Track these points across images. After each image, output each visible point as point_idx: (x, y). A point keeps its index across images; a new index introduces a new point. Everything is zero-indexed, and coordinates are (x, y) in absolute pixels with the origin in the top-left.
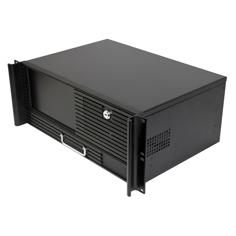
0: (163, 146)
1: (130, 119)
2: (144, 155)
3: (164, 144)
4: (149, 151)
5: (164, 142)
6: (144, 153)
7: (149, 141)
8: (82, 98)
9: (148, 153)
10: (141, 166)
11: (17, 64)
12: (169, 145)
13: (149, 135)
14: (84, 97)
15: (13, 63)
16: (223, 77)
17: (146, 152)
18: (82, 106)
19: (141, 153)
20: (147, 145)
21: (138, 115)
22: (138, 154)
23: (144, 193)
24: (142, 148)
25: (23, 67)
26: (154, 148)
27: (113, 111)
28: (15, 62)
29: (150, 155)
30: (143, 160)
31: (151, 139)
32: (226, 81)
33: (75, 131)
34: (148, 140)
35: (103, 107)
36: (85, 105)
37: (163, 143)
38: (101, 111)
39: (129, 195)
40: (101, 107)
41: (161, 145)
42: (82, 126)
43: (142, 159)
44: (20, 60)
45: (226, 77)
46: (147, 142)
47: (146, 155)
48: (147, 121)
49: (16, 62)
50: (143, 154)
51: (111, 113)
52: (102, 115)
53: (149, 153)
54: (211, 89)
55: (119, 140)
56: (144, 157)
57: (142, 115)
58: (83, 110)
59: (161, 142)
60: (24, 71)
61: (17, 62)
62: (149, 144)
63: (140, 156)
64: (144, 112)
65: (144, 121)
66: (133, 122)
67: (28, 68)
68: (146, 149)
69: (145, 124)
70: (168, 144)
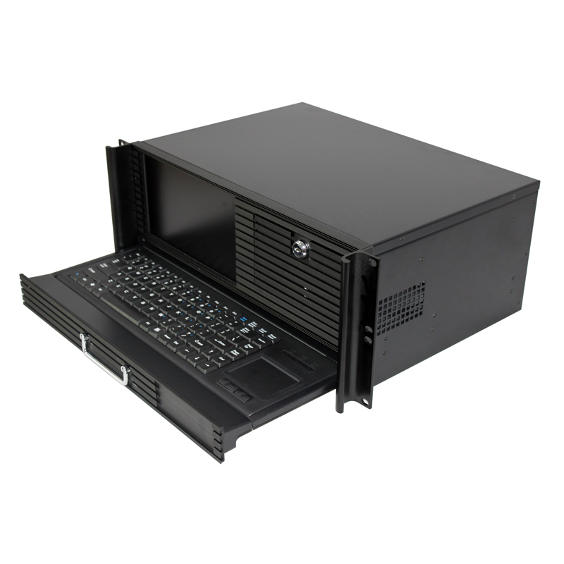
0: (406, 317)
1: (347, 258)
2: (371, 331)
3: (408, 314)
4: (382, 323)
5: (408, 309)
6: (373, 327)
7: (383, 304)
8: (251, 217)
9: (379, 328)
10: (366, 352)
11: (123, 147)
12: (421, 313)
13: (383, 292)
14: (255, 215)
15: (116, 145)
16: (533, 181)
17: (377, 325)
18: (251, 232)
19: (367, 327)
20: (378, 312)
21: (363, 252)
22: (360, 328)
23: (369, 406)
24: (368, 317)
25: (136, 154)
26: (387, 321)
27: (312, 241)
28: (120, 144)
29: (384, 331)
30: (370, 342)
31: (386, 300)
32: (539, 188)
33: (235, 281)
34: (381, 303)
35: (293, 234)
36: (256, 231)
37: (406, 311)
38: (288, 243)
39: (340, 409)
40: (289, 234)
41: (405, 313)
42: (250, 272)
43: (369, 340)
44: (130, 140)
45: (539, 182)
46: (378, 306)
47: (377, 331)
48: (381, 263)
49: (122, 144)
50: (369, 329)
51: (308, 245)
52: (290, 250)
53: (382, 329)
54: (508, 203)
55: (323, 301)
56: (372, 336)
57: (370, 251)
58: (251, 240)
59: (401, 309)
60: (136, 161)
61: (124, 142)
62: (383, 310)
63: (363, 333)
64: (375, 246)
65: (374, 264)
66: (352, 264)
67: (146, 156)
68: (377, 319)
69: (376, 270)
70: (420, 311)
